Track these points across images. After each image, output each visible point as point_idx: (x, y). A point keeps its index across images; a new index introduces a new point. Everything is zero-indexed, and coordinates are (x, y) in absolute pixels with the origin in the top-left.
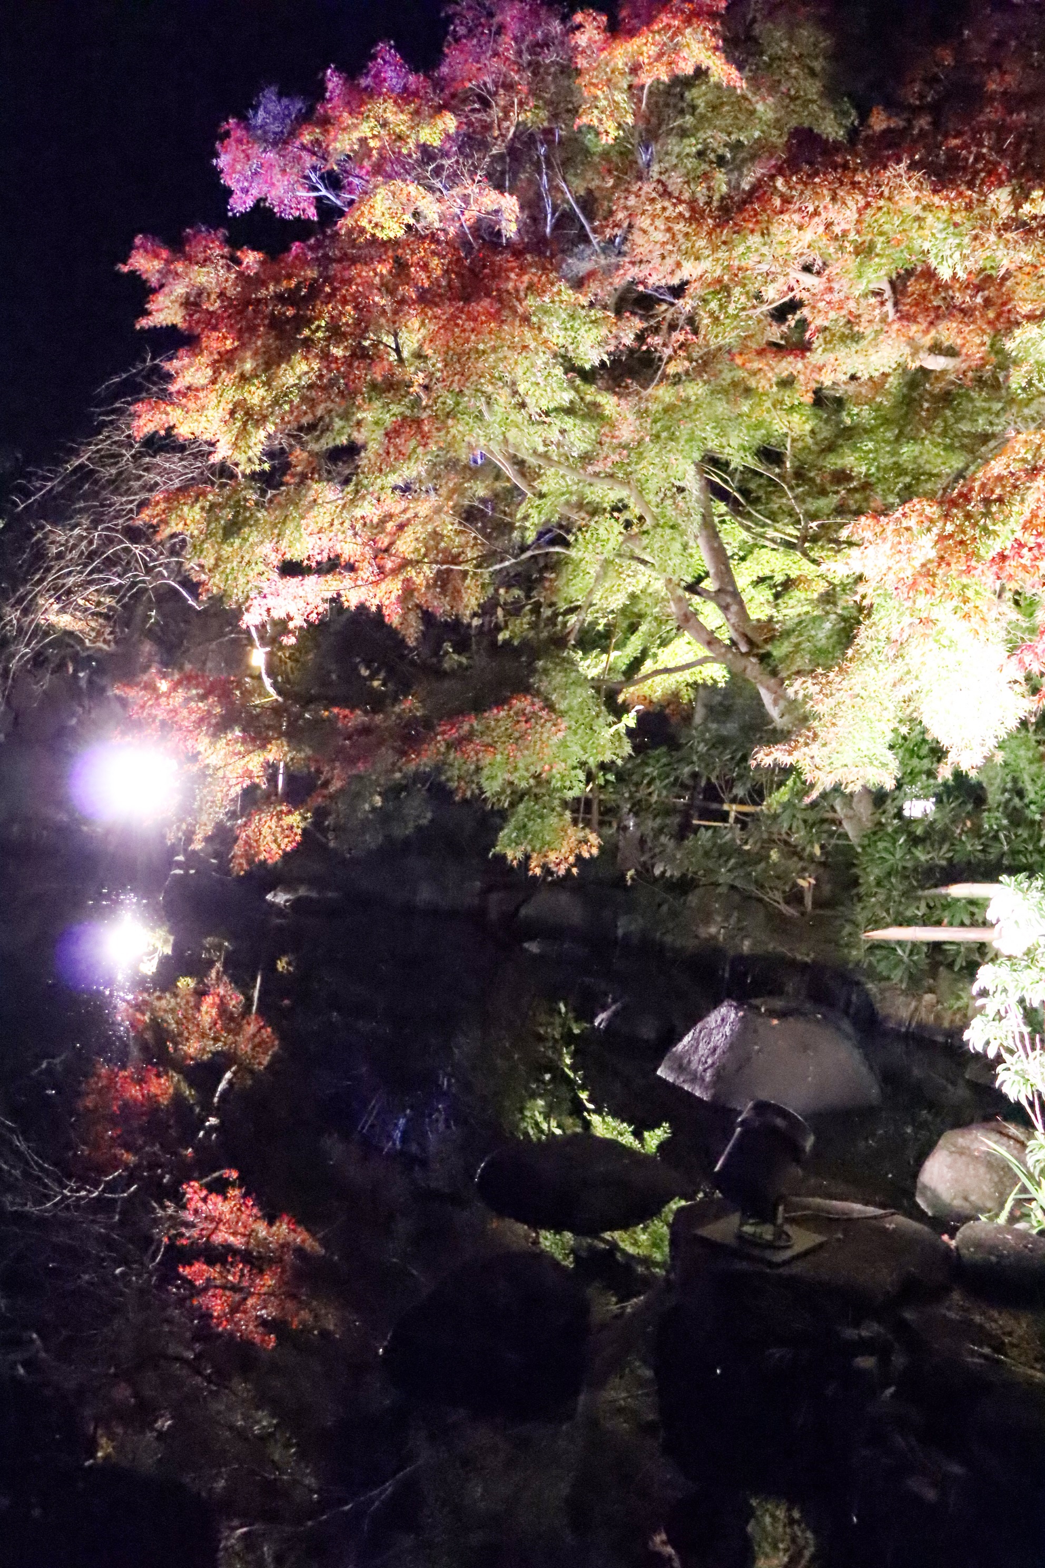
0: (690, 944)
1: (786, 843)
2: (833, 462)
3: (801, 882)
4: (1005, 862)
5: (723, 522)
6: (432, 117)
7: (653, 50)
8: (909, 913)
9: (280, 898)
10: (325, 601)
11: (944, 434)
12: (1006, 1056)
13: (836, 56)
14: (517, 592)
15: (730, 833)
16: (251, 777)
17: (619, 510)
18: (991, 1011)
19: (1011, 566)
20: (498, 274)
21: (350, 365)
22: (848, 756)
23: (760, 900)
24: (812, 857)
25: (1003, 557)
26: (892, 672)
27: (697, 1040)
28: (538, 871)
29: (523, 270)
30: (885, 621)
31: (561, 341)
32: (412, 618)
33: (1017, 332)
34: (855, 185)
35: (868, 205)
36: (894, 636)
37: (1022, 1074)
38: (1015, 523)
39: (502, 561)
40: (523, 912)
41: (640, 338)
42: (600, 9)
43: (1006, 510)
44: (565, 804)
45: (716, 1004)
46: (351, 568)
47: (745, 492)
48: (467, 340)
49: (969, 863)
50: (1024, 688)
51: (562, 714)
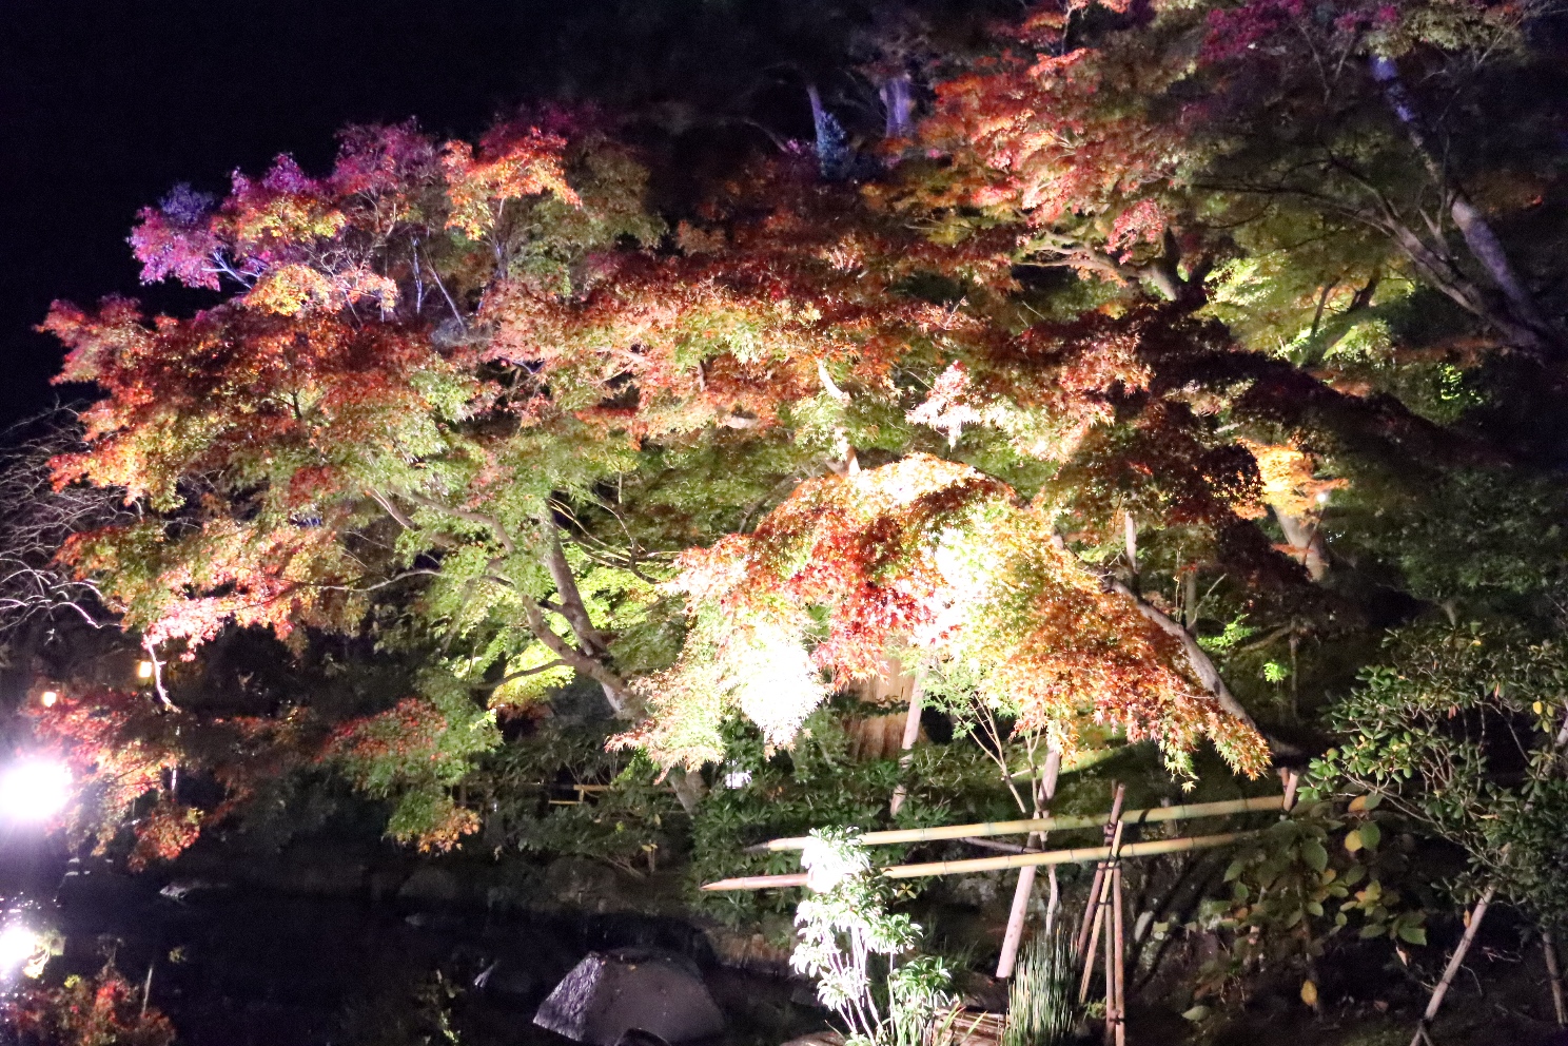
0: (553, 908)
1: (630, 815)
2: (657, 498)
3: (647, 848)
4: (812, 819)
5: (567, 546)
6: (323, 214)
7: (509, 173)
8: (737, 868)
9: (175, 892)
10: (219, 620)
11: (745, 474)
12: (823, 974)
13: (650, 183)
14: (390, 608)
15: (583, 810)
16: (148, 784)
17: (483, 540)
18: (809, 939)
19: (805, 584)
20: (383, 347)
21: (259, 422)
22: (684, 738)
23: (611, 866)
24: (653, 827)
25: (799, 578)
26: (715, 671)
27: (566, 989)
28: (426, 848)
29: (405, 345)
30: (708, 629)
31: (434, 400)
32: (298, 633)
33: (799, 403)
34: (674, 293)
35: (685, 308)
36: (715, 640)
37: (837, 987)
38: (807, 551)
39: (378, 582)
40: (403, 891)
41: (502, 401)
42: (466, 140)
43: (799, 541)
44: (447, 790)
45: (581, 957)
46: (245, 590)
47: (584, 519)
48: (358, 402)
49: (783, 822)
50: (818, 677)
51: (442, 713)
